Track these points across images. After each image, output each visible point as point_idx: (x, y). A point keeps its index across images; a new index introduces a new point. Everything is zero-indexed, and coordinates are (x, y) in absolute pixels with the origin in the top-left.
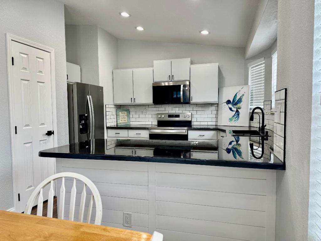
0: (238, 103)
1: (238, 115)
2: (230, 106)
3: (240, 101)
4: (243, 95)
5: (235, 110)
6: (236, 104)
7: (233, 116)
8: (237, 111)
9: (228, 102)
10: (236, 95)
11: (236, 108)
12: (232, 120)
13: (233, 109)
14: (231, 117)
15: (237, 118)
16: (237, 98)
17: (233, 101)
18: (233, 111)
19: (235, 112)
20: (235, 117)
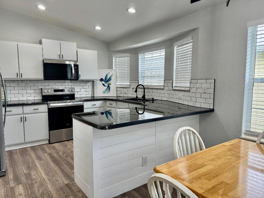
0: (109, 81)
1: (109, 89)
2: (103, 82)
3: (110, 79)
4: (112, 75)
5: (107, 85)
6: (107, 81)
7: (106, 90)
8: (108, 86)
9: (102, 80)
10: (107, 75)
11: (108, 84)
12: (105, 93)
13: (105, 85)
14: (104, 90)
15: (108, 91)
16: (108, 77)
17: (105, 79)
18: (105, 86)
19: (107, 87)
20: (107, 90)
